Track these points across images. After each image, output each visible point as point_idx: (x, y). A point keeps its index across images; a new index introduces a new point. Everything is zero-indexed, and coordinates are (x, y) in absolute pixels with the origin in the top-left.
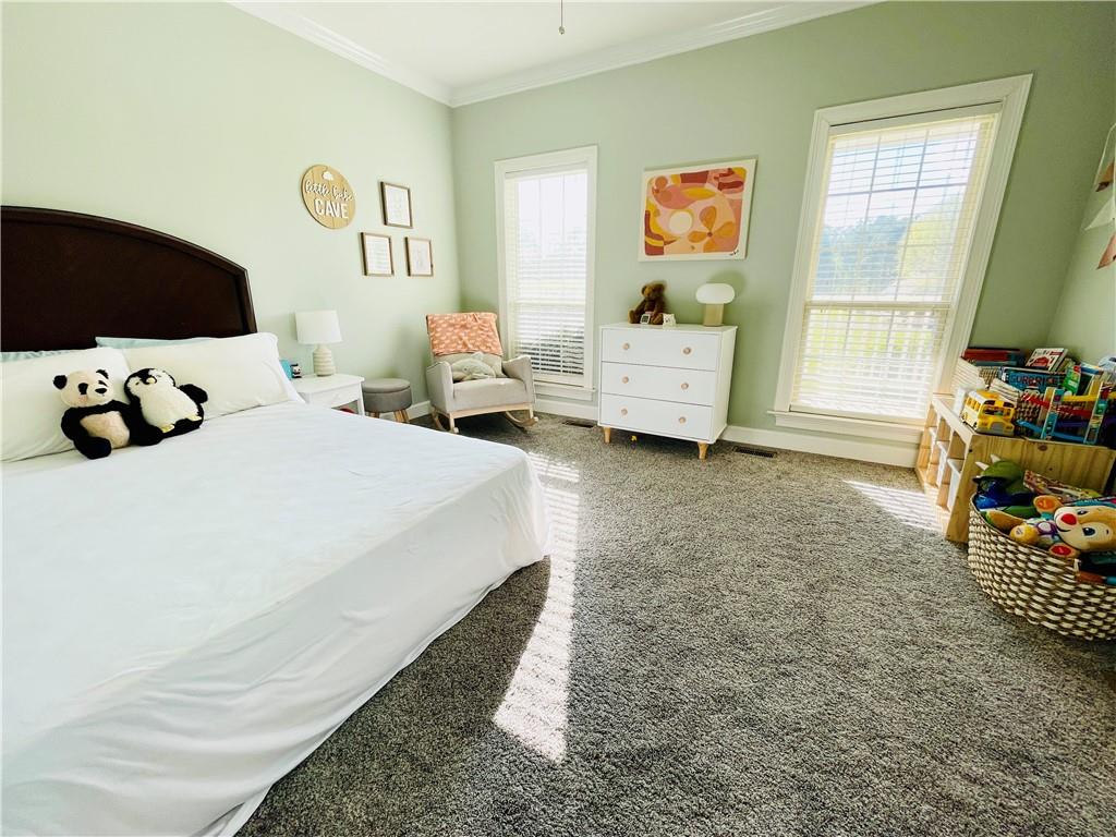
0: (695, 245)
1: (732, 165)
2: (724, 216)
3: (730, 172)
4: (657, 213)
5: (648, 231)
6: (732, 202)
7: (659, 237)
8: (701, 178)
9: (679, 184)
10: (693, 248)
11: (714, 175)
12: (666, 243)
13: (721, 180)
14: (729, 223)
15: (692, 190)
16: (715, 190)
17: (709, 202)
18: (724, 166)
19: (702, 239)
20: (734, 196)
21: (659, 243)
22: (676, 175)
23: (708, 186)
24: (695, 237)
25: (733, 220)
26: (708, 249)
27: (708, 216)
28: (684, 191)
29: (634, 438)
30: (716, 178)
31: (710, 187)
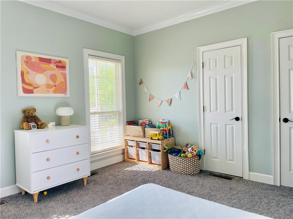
0: (49, 90)
1: (61, 59)
2: (60, 79)
3: (60, 62)
4: (28, 73)
5: (23, 81)
6: (62, 74)
7: (30, 85)
8: (49, 61)
9: (38, 61)
10: (48, 91)
11: (54, 61)
12: (34, 88)
13: (57, 64)
14: (62, 82)
15: (44, 65)
16: (55, 67)
17: (53, 72)
18: (58, 59)
19: (52, 88)
20: (63, 72)
21: (31, 88)
22: (36, 57)
23: (51, 65)
24: (48, 86)
25: (64, 81)
26: (55, 92)
27: (53, 77)
28: (40, 65)
29: (45, 193)
30: (54, 63)
31: (52, 66)
